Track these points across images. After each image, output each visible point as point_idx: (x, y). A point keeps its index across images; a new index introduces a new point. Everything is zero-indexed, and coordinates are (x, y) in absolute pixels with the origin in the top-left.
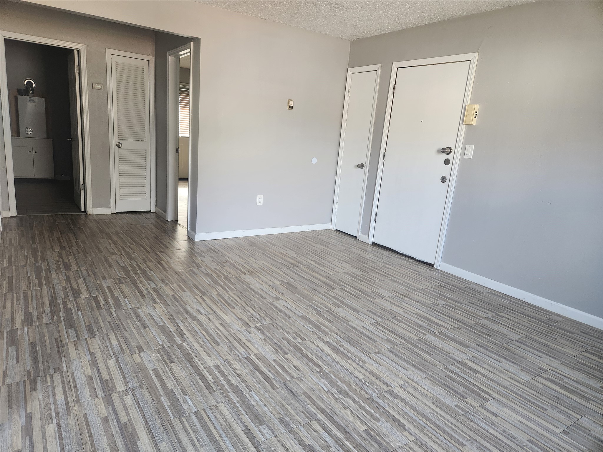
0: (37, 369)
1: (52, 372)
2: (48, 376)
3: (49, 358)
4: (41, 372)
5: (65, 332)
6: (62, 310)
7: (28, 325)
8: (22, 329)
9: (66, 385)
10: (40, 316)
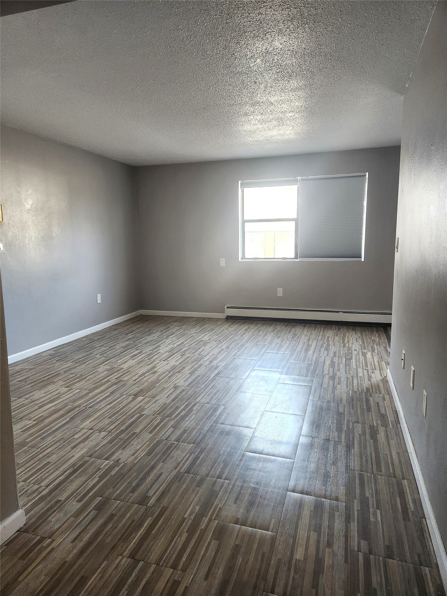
0: (366, 396)
1: (358, 392)
2: (360, 391)
3: (359, 399)
4: (364, 394)
5: (346, 411)
6: (344, 431)
7: (373, 426)
8: (377, 424)
9: (351, 384)
10: (364, 433)
